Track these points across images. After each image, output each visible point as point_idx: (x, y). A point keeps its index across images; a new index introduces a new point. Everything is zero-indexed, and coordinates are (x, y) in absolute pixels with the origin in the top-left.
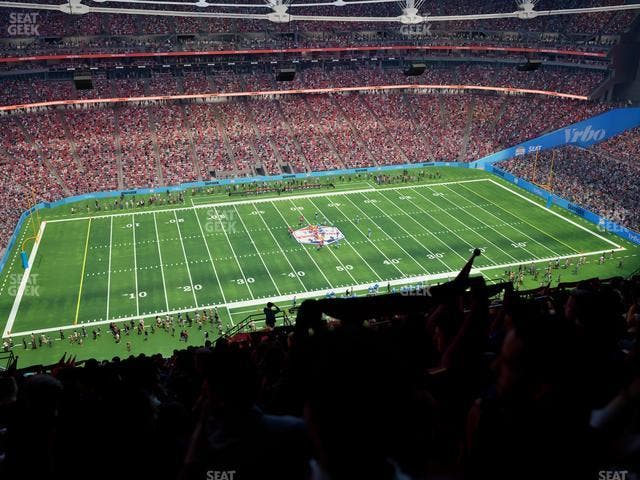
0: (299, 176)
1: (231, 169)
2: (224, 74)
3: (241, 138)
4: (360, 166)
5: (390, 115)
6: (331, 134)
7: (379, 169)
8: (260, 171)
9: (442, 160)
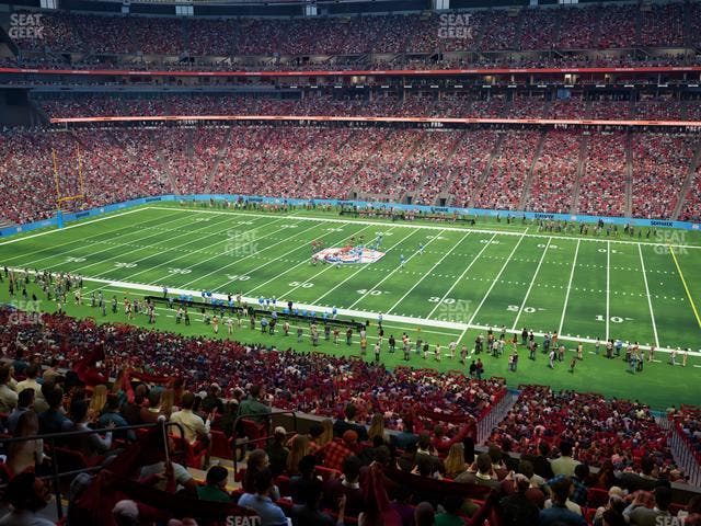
0: (451, 210)
1: (377, 192)
2: (451, 99)
3: (422, 165)
4: (545, 210)
5: (655, 159)
6: (540, 172)
7: (574, 218)
8: (409, 200)
9: (687, 219)
